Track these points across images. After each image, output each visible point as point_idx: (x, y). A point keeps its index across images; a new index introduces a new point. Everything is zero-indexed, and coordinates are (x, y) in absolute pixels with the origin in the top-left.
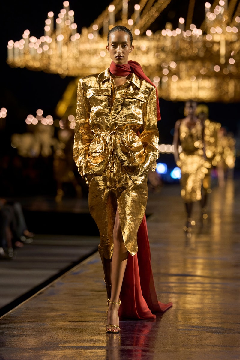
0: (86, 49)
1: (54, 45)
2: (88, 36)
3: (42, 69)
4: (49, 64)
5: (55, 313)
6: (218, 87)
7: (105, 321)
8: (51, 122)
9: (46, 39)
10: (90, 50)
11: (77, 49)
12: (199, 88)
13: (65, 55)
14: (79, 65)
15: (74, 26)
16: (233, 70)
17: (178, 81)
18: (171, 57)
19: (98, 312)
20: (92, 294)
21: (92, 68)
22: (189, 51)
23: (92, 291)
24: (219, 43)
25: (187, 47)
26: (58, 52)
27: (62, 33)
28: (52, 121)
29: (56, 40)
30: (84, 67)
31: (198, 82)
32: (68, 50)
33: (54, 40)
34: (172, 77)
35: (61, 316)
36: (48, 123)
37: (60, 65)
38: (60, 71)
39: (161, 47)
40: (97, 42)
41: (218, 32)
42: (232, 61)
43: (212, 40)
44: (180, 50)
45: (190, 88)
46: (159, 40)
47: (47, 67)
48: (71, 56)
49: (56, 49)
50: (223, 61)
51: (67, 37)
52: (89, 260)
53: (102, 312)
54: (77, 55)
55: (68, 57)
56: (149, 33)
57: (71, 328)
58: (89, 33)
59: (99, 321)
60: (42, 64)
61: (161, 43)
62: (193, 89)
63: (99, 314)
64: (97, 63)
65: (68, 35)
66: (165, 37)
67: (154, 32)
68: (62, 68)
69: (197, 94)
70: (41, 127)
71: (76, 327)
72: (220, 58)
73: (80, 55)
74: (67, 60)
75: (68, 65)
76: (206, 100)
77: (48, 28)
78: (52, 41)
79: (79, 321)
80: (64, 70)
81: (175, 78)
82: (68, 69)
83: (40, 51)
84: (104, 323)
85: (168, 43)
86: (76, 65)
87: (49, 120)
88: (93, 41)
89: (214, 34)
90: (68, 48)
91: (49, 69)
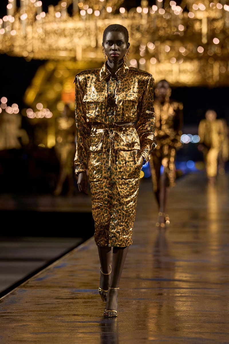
0: (53, 29)
1: (17, 25)
2: (55, 15)
3: (5, 51)
4: (13, 46)
5: (15, 324)
6: (202, 70)
7: (70, 332)
8: (17, 111)
9: (9, 18)
10: (57, 30)
11: (43, 28)
12: (180, 71)
13: (30, 36)
14: (45, 47)
15: (40, 4)
16: (217, 50)
17: (156, 63)
18: (148, 37)
19: (63, 322)
20: (58, 302)
21: (60, 50)
22: (167, 29)
23: (57, 298)
24: (200, 21)
25: (165, 25)
26: (22, 33)
27: (26, 12)
28: (18, 109)
29: (20, 19)
30: (51, 49)
31: (179, 65)
32: (33, 31)
33: (17, 19)
34: (150, 59)
35: (21, 327)
36: (13, 112)
37: (24, 47)
38: (25, 54)
39: (136, 26)
40: (65, 21)
41: (200, 9)
42: (216, 41)
43: (194, 17)
44: (158, 29)
45: (171, 71)
46: (133, 18)
47: (10, 49)
48: (36, 36)
49: (19, 29)
50: (204, 41)
51: (32, 16)
52: (55, 264)
53: (67, 322)
54: (43, 36)
55: (33, 38)
56: (122, 10)
57: (32, 340)
58: (56, 11)
59: (64, 332)
60: (4, 46)
61: (137, 22)
62: (174, 72)
63: (64, 324)
64: (65, 44)
65: (32, 14)
66: (141, 15)
67: (128, 10)
68: (26, 50)
69: (178, 78)
70: (6, 117)
71: (37, 340)
72: (202, 37)
73: (45, 35)
74: (31, 41)
75: (33, 47)
76: (189, 84)
77: (10, 7)
78: (15, 20)
79: (42, 333)
80: (29, 53)
81: (153, 61)
82: (33, 51)
83: (2, 32)
84: (69, 334)
85: (144, 22)
86: (42, 46)
87: (14, 109)
88: (61, 20)
89: (196, 11)
90: (33, 28)
91: (13, 51)
